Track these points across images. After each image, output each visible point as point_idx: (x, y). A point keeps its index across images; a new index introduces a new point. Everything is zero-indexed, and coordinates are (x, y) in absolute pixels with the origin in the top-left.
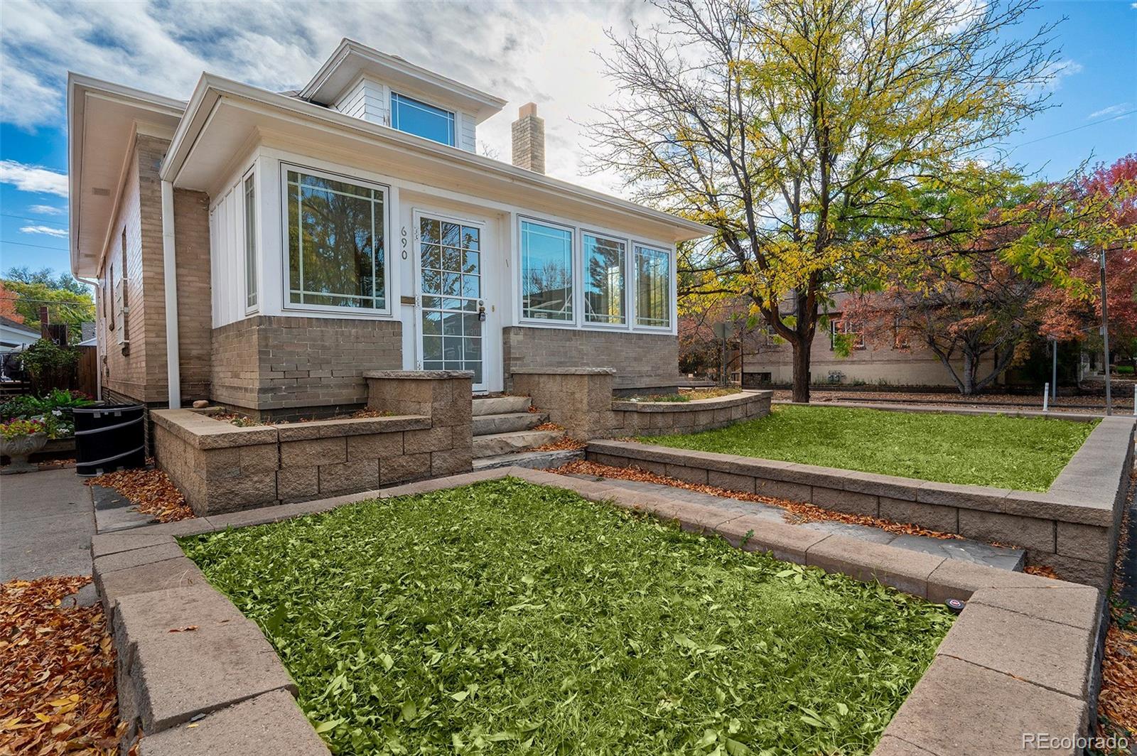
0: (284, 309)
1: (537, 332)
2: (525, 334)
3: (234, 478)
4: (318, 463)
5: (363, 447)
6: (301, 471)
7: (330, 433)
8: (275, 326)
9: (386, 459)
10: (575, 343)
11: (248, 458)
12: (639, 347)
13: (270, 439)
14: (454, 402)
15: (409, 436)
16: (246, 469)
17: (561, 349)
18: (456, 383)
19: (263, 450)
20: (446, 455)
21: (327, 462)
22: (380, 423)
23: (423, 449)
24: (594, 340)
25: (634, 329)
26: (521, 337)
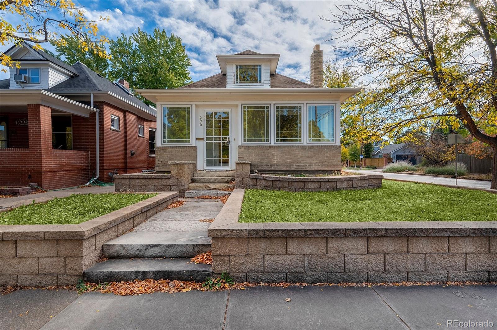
0: (162, 145)
1: (251, 148)
2: (244, 148)
3: (120, 186)
4: (139, 185)
5: (150, 182)
6: (135, 186)
7: (141, 177)
8: (159, 149)
9: (156, 186)
10: (271, 151)
11: (123, 182)
12: (310, 152)
13: (127, 177)
14: (178, 171)
15: (163, 180)
16: (122, 184)
17: (263, 154)
18: (179, 165)
19: (126, 180)
20: (175, 187)
21: (141, 185)
22: (154, 176)
23: (168, 184)
24: (281, 149)
25: (307, 144)
26: (243, 149)
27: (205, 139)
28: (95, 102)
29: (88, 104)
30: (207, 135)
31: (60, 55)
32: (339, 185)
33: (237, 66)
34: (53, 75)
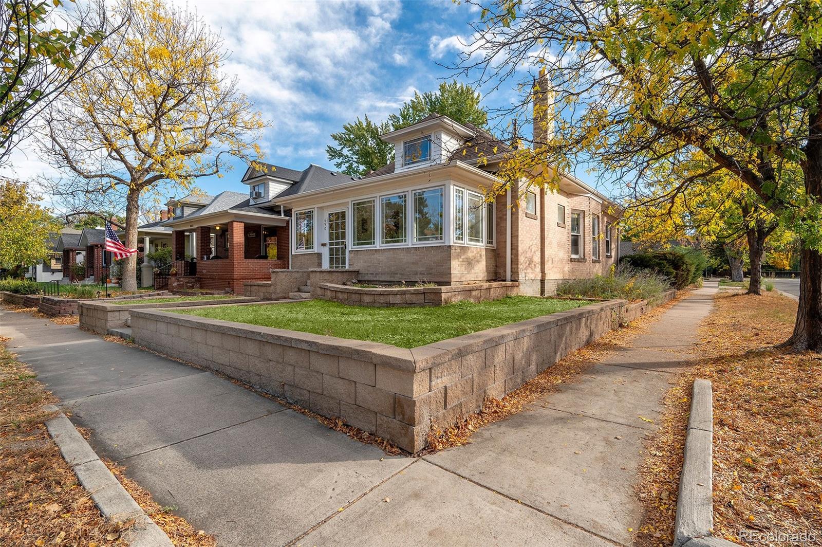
1: (359, 253)
10: (377, 256)
17: (369, 260)
20: (274, 295)
24: (386, 253)
25: (412, 245)
26: (352, 255)
27: (328, 245)
28: (284, 211)
29: (279, 213)
30: (331, 239)
31: (342, 148)
32: (392, 299)
33: (405, 143)
34: (273, 187)
